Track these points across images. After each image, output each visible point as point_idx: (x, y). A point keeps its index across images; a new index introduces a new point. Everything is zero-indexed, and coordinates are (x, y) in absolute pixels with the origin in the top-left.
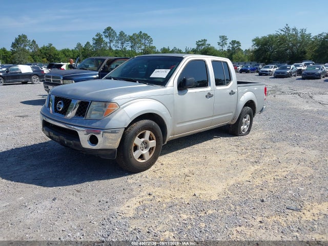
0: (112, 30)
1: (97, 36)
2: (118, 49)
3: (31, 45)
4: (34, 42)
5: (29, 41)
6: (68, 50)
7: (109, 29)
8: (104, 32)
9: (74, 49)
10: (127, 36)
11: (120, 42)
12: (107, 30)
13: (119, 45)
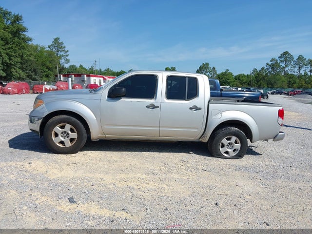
0: (289, 54)
1: (271, 61)
2: (294, 73)
3: (211, 71)
4: (214, 68)
5: (210, 68)
6: (243, 75)
7: (285, 53)
8: (280, 57)
9: (249, 74)
10: (307, 59)
11: (297, 66)
12: (284, 54)
13: (296, 69)
